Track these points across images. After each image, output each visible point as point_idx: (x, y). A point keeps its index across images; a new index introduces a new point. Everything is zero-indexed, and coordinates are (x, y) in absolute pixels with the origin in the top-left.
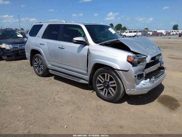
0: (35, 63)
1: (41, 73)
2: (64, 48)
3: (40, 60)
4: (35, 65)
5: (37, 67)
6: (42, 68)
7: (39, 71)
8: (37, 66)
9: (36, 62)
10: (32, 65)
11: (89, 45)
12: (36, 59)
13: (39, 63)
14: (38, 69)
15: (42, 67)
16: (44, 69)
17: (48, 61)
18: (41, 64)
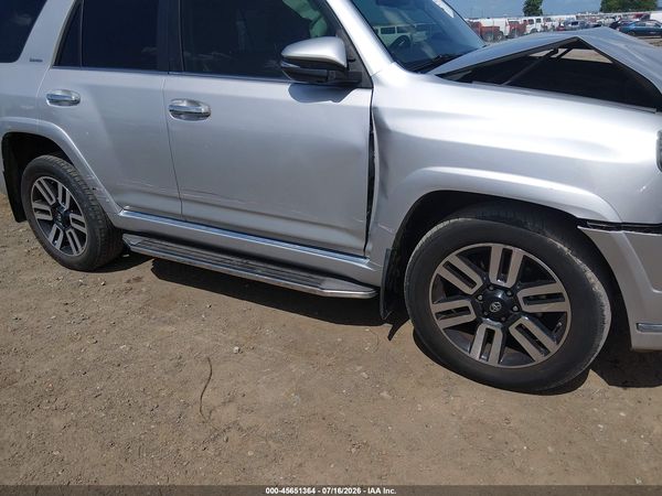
0: (35, 205)
1: (79, 251)
2: (207, 115)
3: (60, 185)
4: (39, 216)
5: (51, 223)
6: (84, 230)
7: (65, 243)
8: (50, 218)
9: (39, 197)
10: (20, 216)
11: (370, 86)
12: (40, 184)
13: (57, 204)
14: (58, 233)
15: (81, 224)
16: (92, 230)
17: (114, 191)
18: (73, 207)
